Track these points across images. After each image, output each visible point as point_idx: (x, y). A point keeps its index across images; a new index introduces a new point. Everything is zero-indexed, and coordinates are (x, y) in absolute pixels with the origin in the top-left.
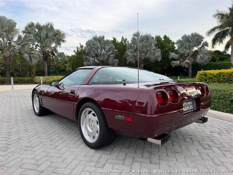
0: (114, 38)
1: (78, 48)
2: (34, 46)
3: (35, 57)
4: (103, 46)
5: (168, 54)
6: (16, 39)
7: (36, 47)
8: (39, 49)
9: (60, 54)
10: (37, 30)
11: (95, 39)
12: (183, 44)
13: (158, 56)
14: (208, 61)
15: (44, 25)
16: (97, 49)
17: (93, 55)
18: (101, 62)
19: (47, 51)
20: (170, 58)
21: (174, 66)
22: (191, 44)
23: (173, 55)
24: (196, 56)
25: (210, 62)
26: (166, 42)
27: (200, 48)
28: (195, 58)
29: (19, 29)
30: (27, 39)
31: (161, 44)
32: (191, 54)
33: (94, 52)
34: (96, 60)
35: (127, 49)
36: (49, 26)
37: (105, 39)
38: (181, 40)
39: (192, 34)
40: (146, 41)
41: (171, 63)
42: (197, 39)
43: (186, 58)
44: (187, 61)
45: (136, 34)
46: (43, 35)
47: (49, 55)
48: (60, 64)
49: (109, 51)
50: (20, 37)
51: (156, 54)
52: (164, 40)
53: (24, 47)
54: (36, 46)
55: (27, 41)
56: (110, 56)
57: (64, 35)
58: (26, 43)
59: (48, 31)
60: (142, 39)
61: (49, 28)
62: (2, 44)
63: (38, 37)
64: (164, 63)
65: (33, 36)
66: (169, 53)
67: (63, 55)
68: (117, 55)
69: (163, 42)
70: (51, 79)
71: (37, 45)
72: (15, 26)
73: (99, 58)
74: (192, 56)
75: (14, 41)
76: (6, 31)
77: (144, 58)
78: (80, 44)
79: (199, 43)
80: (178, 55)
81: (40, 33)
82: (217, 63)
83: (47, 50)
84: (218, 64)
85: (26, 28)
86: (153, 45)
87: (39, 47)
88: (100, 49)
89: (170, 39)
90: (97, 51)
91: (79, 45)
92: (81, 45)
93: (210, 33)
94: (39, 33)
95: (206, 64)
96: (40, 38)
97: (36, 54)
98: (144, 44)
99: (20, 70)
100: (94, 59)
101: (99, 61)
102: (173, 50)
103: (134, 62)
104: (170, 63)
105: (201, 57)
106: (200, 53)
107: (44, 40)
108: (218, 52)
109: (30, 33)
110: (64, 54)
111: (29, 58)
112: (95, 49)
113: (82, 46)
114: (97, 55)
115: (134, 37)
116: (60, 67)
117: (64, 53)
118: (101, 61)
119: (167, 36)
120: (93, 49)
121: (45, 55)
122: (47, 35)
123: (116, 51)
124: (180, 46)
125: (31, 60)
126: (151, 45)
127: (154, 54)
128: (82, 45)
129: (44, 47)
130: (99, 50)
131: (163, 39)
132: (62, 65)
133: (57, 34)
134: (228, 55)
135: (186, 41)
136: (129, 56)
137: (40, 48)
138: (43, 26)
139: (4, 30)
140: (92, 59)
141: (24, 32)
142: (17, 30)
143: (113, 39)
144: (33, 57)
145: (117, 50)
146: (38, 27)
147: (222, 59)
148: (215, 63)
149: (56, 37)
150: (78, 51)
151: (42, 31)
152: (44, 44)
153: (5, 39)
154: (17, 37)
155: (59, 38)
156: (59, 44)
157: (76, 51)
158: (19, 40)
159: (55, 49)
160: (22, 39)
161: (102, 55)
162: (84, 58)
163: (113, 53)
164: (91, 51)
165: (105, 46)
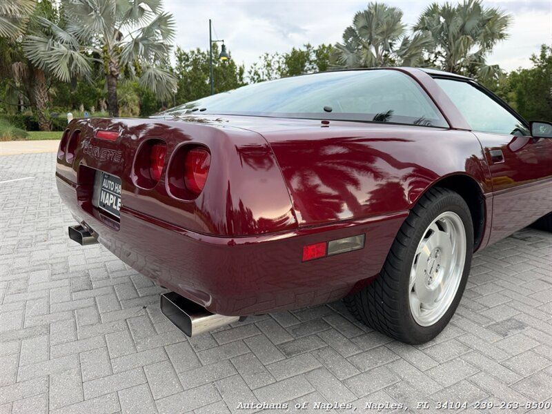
1: (544, 48)
2: (433, 55)
6: (398, 45)
8: (441, 61)
9: (490, 68)
10: (442, 20)
15: (459, 6)
19: (459, 64)
29: (406, 25)
30: (419, 44)
36: (472, 6)
46: (454, 29)
50: (406, 40)
53: (410, 61)
54: (436, 55)
55: (417, 48)
57: (506, 21)
58: (414, 52)
59: (467, 17)
61: (470, 10)
62: (374, 59)
63: (443, 36)
65: (433, 35)
67: (495, 71)
71: (439, 52)
72: (399, 21)
75: (395, 49)
76: (382, 33)
81: (448, 26)
83: (459, 62)
85: (423, 19)
87: (442, 56)
94: (445, 26)
96: (447, 36)
107: (455, 39)
109: (426, 29)
110: (498, 68)
117: (498, 66)
122: (463, 26)
129: (451, 55)
133: (489, 20)
137: (444, 60)
138: (456, 8)
141: (416, 29)
142: (403, 26)
146: (448, 13)
149: (484, 30)
150: (543, 56)
151: (453, 21)
152: (453, 49)
153: (380, 48)
154: (402, 40)
155: (489, 32)
156: (488, 46)
157: (539, 58)
158: (404, 47)
159: (480, 57)
160: (408, 45)
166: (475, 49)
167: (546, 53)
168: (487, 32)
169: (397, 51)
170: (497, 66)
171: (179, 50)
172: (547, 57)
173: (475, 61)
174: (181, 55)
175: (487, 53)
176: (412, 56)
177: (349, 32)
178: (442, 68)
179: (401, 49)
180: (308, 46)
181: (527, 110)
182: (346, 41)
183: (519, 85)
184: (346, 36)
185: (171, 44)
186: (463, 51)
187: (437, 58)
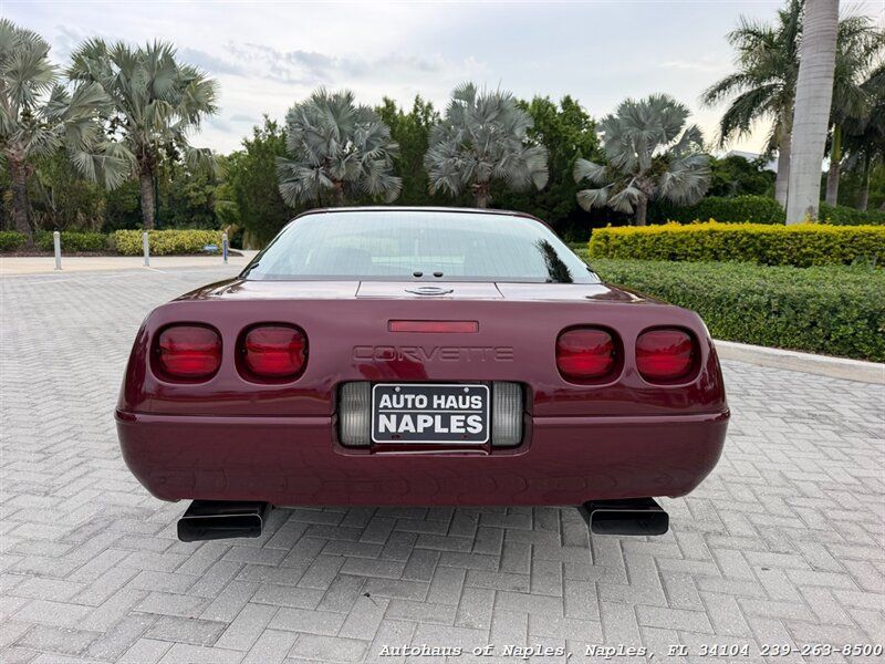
0: (386, 100)
1: (257, 131)
2: (107, 124)
3: (115, 165)
4: (347, 128)
5: (573, 166)
7: (112, 126)
8: (124, 134)
9: (199, 153)
10: (116, 69)
11: (320, 101)
12: (621, 132)
13: (538, 172)
14: (702, 192)
15: (141, 51)
16: (327, 138)
17: (313, 158)
18: (339, 184)
19: (153, 141)
20: (578, 177)
21: (587, 207)
22: (645, 133)
23: (587, 168)
24: (660, 175)
25: (708, 195)
26: (567, 120)
27: (677, 148)
28: (657, 182)
29: (57, 66)
30: (86, 102)
31: (552, 127)
32: (646, 165)
33: (314, 148)
34: (324, 180)
35: (431, 141)
36: (160, 57)
37: (356, 104)
38: (615, 116)
39: (651, 100)
40: (496, 119)
41: (579, 195)
42: (665, 116)
43: (628, 182)
44: (630, 190)
45: (462, 89)
46: (138, 85)
47: (159, 158)
49: (369, 146)
50: (58, 95)
51: (530, 165)
52: (562, 111)
54: (113, 122)
55: (89, 108)
56: (371, 164)
57: (212, 88)
58: (84, 115)
59: (156, 73)
60: (482, 110)
61: (159, 62)
63: (120, 95)
64: (557, 196)
65: (106, 91)
66: (575, 160)
67: (206, 158)
68: (395, 162)
69: (557, 123)
70: (169, 240)
71: (117, 119)
72: (45, 56)
73: (333, 170)
74: (649, 174)
75: (40, 105)
76: (15, 73)
77: (490, 178)
78: (266, 117)
79: (671, 132)
80: (602, 170)
81: (128, 80)
82: (731, 199)
83: (153, 138)
84: (735, 205)
85: (78, 60)
86: (518, 132)
87: (122, 126)
88: (335, 139)
89: (583, 111)
90: (325, 144)
91: (264, 122)
92: (268, 121)
93: (712, 96)
94: (123, 79)
95: (693, 202)
96: (128, 96)
97: (117, 152)
98: (489, 130)
99: (54, 207)
100: (317, 175)
101: (334, 181)
102: (589, 151)
103: (453, 188)
104: (575, 197)
105: (673, 179)
106: (677, 165)
108: (737, 162)
109: (92, 78)
110: (210, 154)
111: (93, 167)
112: (319, 140)
113: (272, 126)
114: (326, 162)
115: (458, 101)
116: (189, 198)
117: (209, 151)
118: (342, 181)
119: (573, 99)
120: (314, 139)
121: (144, 158)
122: (151, 86)
123: (393, 150)
124: (610, 138)
125: (100, 174)
126: (511, 132)
127: (522, 162)
128: (272, 121)
129: (140, 127)
130: (334, 143)
131: (560, 110)
133: (188, 82)
134: (771, 173)
135: (630, 124)
136: (437, 167)
137: (126, 131)
138: (135, 53)
139: (9, 69)
140: (308, 174)
141: (73, 75)
142: (51, 67)
143: (383, 105)
144: (108, 162)
145: (396, 146)
146: (122, 57)
147: (748, 188)
148: (724, 200)
149: (184, 97)
150: (258, 142)
151: (135, 72)
155: (193, 100)
156: (193, 119)
158: (59, 104)
159: (178, 133)
160: (68, 101)
161: (343, 163)
162: (282, 171)
163: (382, 157)
164: (305, 144)
165: (356, 128)
166: (175, 120)
167: (261, 138)
168: (189, 99)
169: (44, 108)
170: (207, 151)
172: (262, 142)
175: (188, 129)
179: (54, 106)
183: (235, 179)
186: (159, 122)
187: (115, 128)
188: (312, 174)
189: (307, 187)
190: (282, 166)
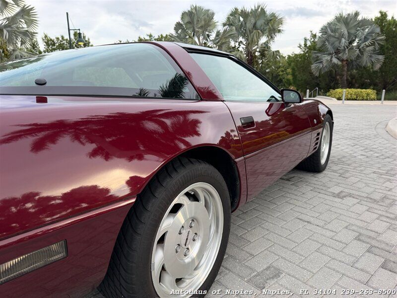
0: (381, 12)
1: (306, 40)
2: (237, 44)
4: (353, 31)
6: (213, 36)
7: (239, 45)
9: (274, 53)
10: (241, 19)
11: (340, 19)
15: (252, 9)
16: (339, 39)
17: (331, 50)
18: (345, 63)
19: (254, 50)
29: (218, 22)
30: (227, 35)
33: (332, 44)
34: (335, 60)
36: (259, 10)
46: (249, 26)
47: (256, 57)
48: (280, 69)
49: (366, 39)
50: (218, 34)
53: (222, 47)
54: (239, 43)
55: (226, 38)
56: (364, 50)
57: (282, 21)
58: (224, 41)
59: (257, 18)
61: (259, 13)
63: (242, 30)
65: (236, 29)
67: (277, 55)
68: (382, 47)
71: (241, 42)
72: (213, 18)
73: (340, 55)
75: (211, 39)
76: (202, 27)
78: (311, 32)
81: (245, 23)
83: (254, 48)
85: (228, 18)
87: (243, 44)
88: (345, 39)
90: (338, 41)
91: (310, 34)
92: (312, 34)
94: (243, 23)
96: (245, 30)
97: (237, 56)
100: (331, 59)
101: (342, 61)
107: (251, 32)
109: (231, 25)
110: (279, 53)
112: (335, 39)
113: (314, 36)
114: (337, 52)
118: (347, 60)
120: (332, 39)
121: (250, 57)
122: (255, 24)
123: (381, 40)
128: (314, 33)
129: (249, 44)
130: (343, 40)
132: (283, 71)
133: (271, 20)
137: (244, 47)
138: (250, 11)
139: (199, 26)
140: (326, 58)
141: (224, 25)
142: (216, 23)
143: (379, 15)
145: (383, 37)
146: (244, 14)
149: (268, 27)
150: (305, 45)
151: (248, 20)
152: (250, 39)
153: (201, 38)
154: (216, 33)
155: (272, 28)
156: (272, 37)
157: (303, 46)
158: (217, 38)
159: (267, 45)
160: (220, 36)
161: (347, 50)
162: (314, 58)
163: (373, 44)
164: (327, 43)
165: (358, 31)
166: (263, 40)
167: (307, 43)
168: (270, 28)
169: (213, 40)
170: (278, 51)
171: (46, 36)
172: (308, 45)
173: (265, 48)
174: (48, 41)
175: (271, 42)
176: (223, 44)
177: (178, 26)
178: (243, 52)
179: (216, 39)
180: (150, 36)
181: (299, 80)
182: (177, 32)
183: (293, 64)
184: (176, 29)
185: (35, 31)
186: (256, 40)
187: (240, 45)
188: (329, 58)
189: (325, 65)
190: (314, 55)
